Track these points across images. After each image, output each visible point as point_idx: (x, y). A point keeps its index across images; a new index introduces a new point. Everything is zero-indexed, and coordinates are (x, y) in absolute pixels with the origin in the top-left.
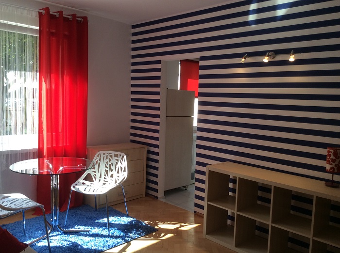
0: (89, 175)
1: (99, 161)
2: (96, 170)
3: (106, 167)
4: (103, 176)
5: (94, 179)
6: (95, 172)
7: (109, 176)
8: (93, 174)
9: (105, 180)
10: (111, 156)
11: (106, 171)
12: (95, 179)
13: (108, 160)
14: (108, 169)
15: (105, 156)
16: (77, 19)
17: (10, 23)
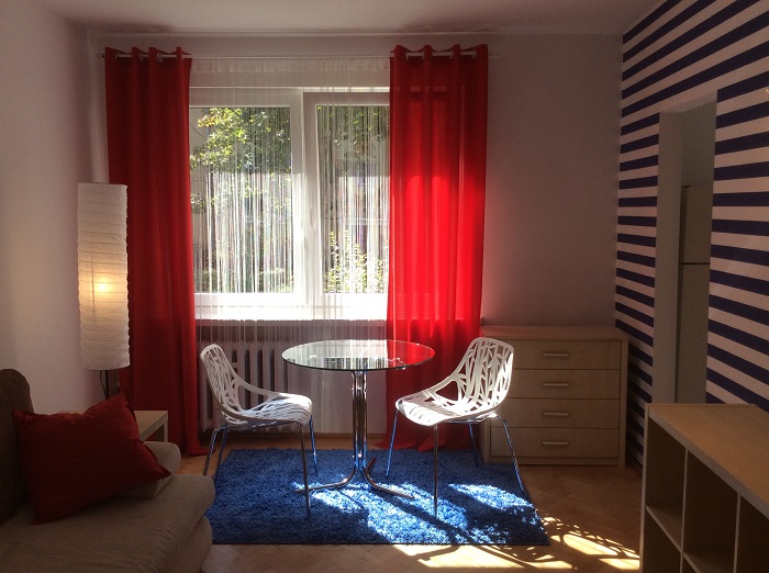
0: (453, 385)
1: (473, 359)
2: (467, 377)
3: (483, 373)
4: (477, 393)
5: (460, 395)
6: (465, 380)
7: (487, 394)
8: (460, 384)
9: (480, 402)
10: (492, 350)
11: (483, 381)
12: (463, 395)
13: (486, 360)
14: (485, 379)
15: (484, 348)
16: (463, 53)
17: (338, 89)
